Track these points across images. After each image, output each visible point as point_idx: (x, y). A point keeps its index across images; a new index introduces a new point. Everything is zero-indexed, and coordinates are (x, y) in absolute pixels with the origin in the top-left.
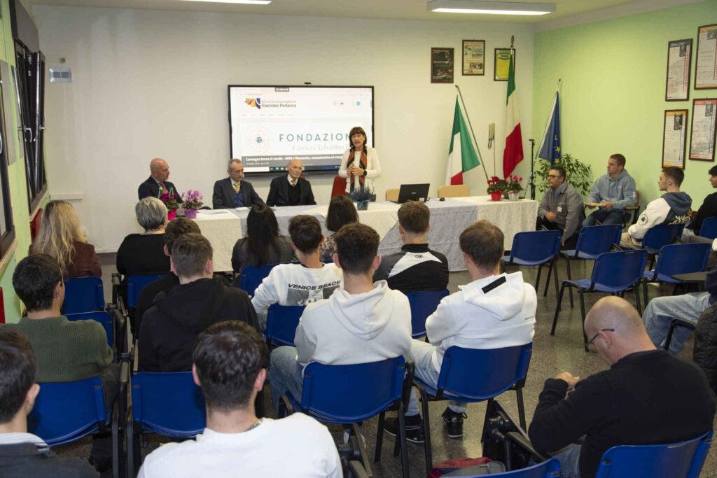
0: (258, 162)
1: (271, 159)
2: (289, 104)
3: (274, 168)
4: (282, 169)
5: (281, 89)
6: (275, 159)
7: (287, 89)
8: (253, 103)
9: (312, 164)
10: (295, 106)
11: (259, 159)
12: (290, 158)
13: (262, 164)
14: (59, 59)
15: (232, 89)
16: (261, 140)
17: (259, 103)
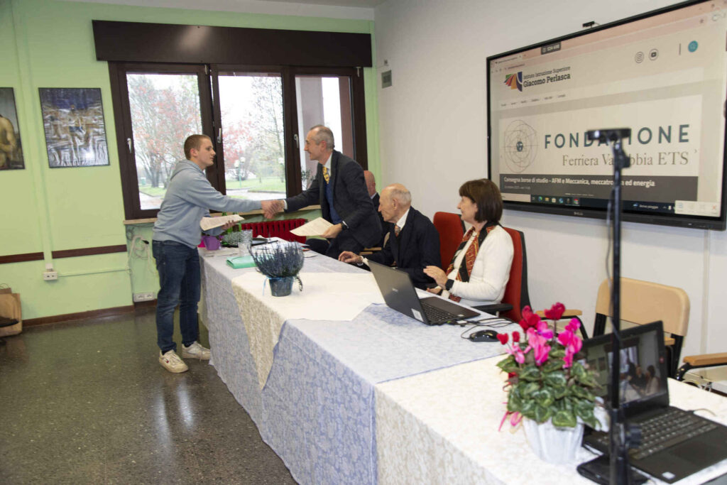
0: (518, 184)
1: (533, 180)
2: (560, 74)
3: (537, 197)
4: (547, 199)
5: (550, 48)
6: (539, 181)
7: (557, 46)
8: (514, 81)
9: (591, 196)
10: (569, 77)
11: (519, 181)
12: (559, 181)
13: (522, 188)
14: (383, 63)
15: (492, 62)
16: (522, 147)
17: (521, 81)
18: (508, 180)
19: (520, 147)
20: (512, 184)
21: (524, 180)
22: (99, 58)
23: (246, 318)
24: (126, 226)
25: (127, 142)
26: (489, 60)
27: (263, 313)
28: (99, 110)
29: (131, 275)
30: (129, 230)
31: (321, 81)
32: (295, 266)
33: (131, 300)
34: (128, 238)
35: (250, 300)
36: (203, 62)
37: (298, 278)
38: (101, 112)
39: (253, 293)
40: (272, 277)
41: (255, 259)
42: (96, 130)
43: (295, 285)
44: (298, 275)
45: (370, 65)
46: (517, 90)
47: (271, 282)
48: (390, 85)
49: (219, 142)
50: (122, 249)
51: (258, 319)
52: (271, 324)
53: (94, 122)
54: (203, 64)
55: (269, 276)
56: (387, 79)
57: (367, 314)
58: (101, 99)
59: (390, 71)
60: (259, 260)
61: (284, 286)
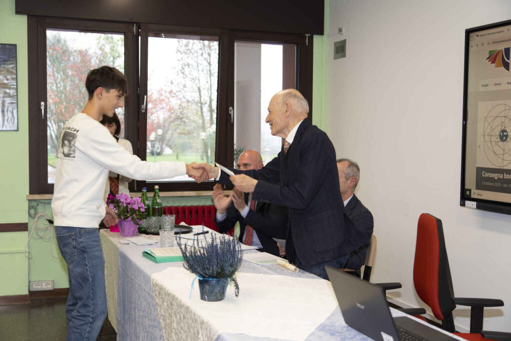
8: (499, 58)
11: (501, 176)
13: (505, 186)
14: (338, 30)
15: (472, 35)
16: (507, 136)
17: (509, 59)
18: (487, 175)
19: (503, 136)
20: (492, 180)
21: (507, 176)
22: (18, 12)
23: (166, 324)
24: (30, 201)
25: (40, 106)
26: (469, 32)
27: (191, 322)
28: (12, 68)
29: (29, 258)
30: (32, 206)
31: (260, 48)
32: (231, 265)
33: (27, 288)
34: (30, 215)
35: (174, 303)
36: (134, 21)
37: (234, 280)
38: (15, 71)
39: (177, 295)
40: (204, 277)
41: (184, 253)
42: (8, 91)
43: (230, 289)
44: (234, 277)
45: (321, 32)
46: (503, 68)
47: (201, 282)
48: (344, 56)
49: (143, 111)
50: (22, 227)
51: (182, 328)
52: (200, 336)
53: (6, 82)
54: (133, 23)
55: (200, 275)
56: (340, 49)
57: (321, 334)
58: (16, 57)
59: (345, 41)
60: (188, 255)
61: (217, 289)
